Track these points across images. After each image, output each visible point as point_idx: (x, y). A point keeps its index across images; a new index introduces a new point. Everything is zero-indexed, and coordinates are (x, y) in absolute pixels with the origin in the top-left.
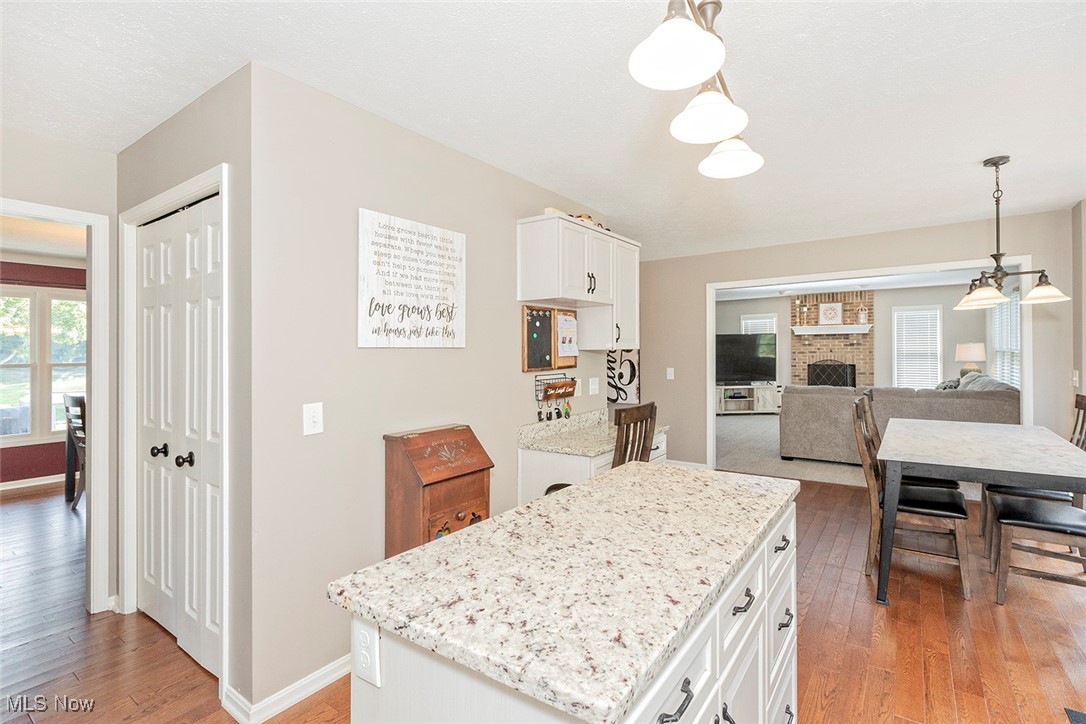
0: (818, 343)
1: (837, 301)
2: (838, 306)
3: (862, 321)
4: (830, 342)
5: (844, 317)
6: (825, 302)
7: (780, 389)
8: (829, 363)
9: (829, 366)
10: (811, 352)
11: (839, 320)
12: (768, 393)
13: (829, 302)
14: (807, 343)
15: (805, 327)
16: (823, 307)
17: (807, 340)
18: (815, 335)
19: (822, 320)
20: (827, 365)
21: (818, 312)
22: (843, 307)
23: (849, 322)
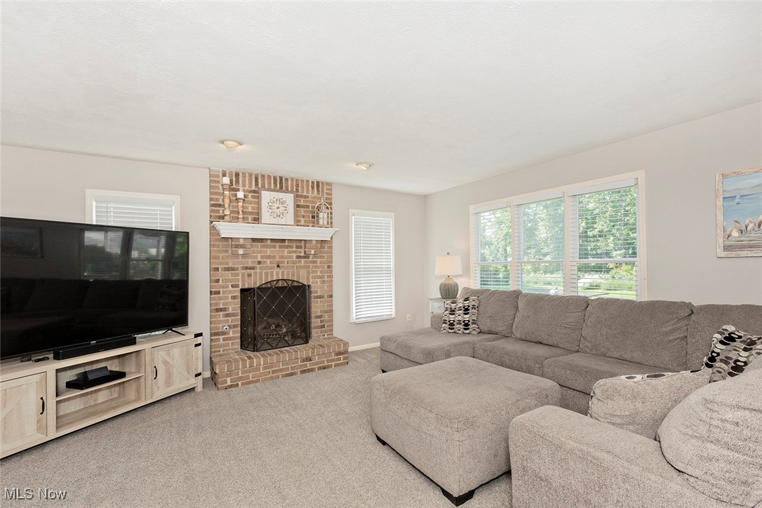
0: (258, 253)
1: (287, 191)
2: (289, 198)
3: (321, 222)
4: (276, 251)
5: (296, 216)
6: (269, 190)
7: (199, 340)
8: (280, 284)
9: (282, 288)
10: (247, 268)
11: (290, 218)
12: (176, 351)
13: (275, 190)
14: (241, 251)
15: (240, 225)
16: (266, 196)
17: (242, 246)
18: (254, 240)
19: (266, 216)
20: (278, 288)
21: (259, 203)
22: (295, 201)
23: (302, 223)
